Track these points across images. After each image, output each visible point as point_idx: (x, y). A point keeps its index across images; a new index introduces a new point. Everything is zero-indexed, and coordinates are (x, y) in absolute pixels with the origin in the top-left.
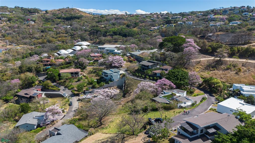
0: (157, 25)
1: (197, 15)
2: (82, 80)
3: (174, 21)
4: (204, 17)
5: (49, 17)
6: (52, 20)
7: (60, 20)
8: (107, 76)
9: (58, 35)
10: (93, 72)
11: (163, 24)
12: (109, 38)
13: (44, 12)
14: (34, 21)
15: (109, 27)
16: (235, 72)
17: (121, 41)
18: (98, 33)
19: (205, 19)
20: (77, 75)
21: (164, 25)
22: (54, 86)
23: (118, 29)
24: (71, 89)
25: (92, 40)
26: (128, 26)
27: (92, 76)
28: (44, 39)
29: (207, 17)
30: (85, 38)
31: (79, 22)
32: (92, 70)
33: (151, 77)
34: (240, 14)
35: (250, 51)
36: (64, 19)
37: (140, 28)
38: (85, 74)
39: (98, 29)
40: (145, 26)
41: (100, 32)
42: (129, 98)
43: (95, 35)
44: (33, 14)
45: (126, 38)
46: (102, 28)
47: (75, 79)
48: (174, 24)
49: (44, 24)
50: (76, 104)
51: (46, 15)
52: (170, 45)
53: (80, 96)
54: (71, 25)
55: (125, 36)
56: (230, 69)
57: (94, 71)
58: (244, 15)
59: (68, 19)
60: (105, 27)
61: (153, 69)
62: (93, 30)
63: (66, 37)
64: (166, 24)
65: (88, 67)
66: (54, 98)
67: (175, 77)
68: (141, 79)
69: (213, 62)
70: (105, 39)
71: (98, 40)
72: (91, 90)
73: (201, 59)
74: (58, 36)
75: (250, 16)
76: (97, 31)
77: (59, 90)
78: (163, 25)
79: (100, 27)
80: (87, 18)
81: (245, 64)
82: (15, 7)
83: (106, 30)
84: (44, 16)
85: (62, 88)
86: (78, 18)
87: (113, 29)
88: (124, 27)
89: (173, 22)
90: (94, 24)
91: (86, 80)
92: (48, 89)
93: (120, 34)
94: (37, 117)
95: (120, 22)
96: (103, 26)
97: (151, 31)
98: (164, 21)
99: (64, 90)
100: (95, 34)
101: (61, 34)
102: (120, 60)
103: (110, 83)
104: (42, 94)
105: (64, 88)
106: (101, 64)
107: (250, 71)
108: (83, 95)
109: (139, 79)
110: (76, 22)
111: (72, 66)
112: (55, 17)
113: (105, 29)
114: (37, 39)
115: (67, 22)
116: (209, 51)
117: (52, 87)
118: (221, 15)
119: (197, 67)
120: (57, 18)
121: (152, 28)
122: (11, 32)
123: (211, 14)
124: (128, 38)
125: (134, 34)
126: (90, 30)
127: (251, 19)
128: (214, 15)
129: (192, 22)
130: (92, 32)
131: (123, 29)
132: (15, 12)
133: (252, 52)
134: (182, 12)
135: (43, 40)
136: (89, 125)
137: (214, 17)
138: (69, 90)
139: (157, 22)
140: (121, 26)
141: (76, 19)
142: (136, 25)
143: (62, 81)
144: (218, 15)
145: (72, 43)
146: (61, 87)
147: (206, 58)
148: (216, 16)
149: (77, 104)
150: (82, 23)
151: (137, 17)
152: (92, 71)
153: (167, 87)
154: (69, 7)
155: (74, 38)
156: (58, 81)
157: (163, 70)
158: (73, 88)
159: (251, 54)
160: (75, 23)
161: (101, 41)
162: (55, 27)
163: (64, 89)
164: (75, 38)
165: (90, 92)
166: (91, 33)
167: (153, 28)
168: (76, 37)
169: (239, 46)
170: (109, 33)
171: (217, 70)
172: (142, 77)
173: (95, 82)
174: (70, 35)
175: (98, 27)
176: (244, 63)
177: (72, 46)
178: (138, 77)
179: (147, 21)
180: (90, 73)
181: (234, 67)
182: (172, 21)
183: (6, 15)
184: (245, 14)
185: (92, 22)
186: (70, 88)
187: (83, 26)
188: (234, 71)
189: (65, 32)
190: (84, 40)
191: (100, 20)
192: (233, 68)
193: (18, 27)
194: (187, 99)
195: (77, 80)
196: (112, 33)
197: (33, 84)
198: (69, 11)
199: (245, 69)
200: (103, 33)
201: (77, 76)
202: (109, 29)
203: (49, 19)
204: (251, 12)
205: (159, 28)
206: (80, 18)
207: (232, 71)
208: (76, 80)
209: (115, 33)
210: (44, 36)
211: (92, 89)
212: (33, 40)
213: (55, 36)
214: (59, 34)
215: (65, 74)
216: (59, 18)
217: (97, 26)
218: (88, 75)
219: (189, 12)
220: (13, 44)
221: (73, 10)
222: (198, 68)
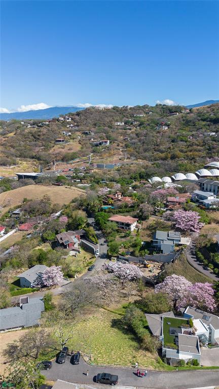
2: (129, 236)
5: (191, 119)
6: (194, 123)
7: (204, 123)
9: (190, 148)
13: (188, 111)
14: (168, 126)
20: (128, 228)
28: (169, 153)
32: (153, 224)
36: (211, 120)
38: (141, 229)
44: (173, 115)
47: (124, 232)
49: (180, 129)
51: (188, 115)
54: (216, 132)
57: (155, 226)
59: (217, 121)
63: (200, 151)
65: (151, 218)
66: (87, 253)
74: (189, 149)
77: (97, 243)
82: (157, 105)
84: (186, 117)
85: (102, 241)
91: (135, 238)
94: (41, 273)
99: (102, 244)
101: (195, 146)
103: (154, 255)
104: (75, 244)
105: (104, 241)
108: (115, 260)
109: (195, 264)
112: (199, 118)
114: (162, 152)
115: (214, 126)
117: (93, 236)
120: (202, 120)
122: (136, 141)
132: (153, 112)
135: (167, 154)
138: (107, 247)
145: (204, 162)
152: (152, 226)
155: (211, 154)
162: (193, 135)
164: (213, 154)
168: (214, 152)
173: (140, 245)
174: (208, 148)
177: (201, 167)
180: (147, 229)
183: (140, 117)
186: (110, 244)
189: (202, 144)
193: (146, 135)
195: (124, 235)
203: (191, 121)
210: (172, 148)
211: (130, 255)
212: (155, 153)
213: (185, 150)
214: (191, 146)
216: (204, 120)
220: (132, 157)
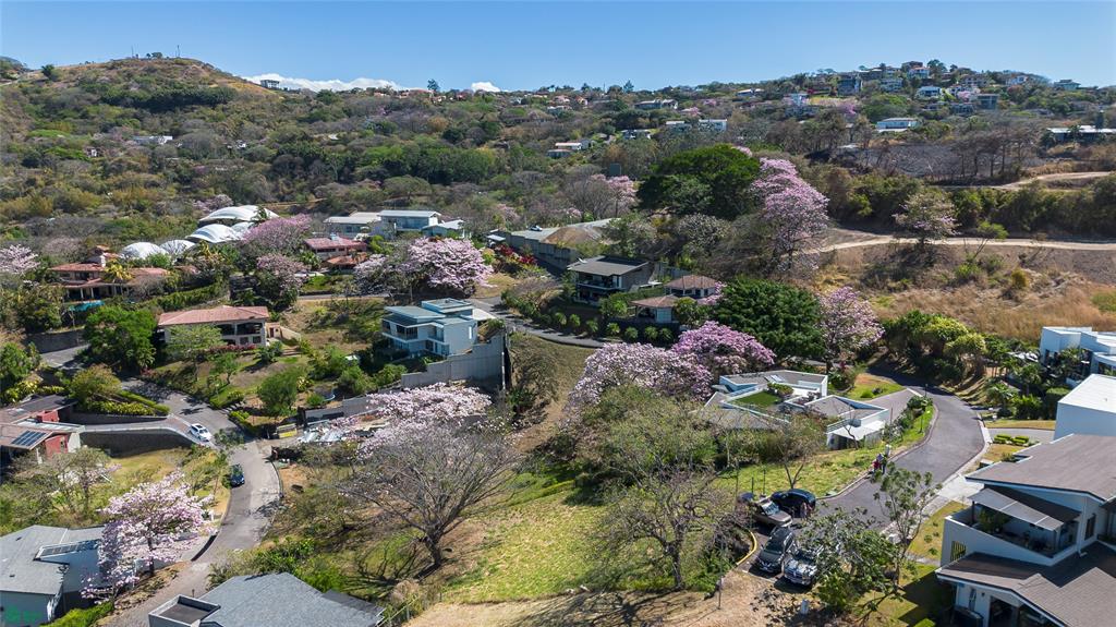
0: (577, 132)
1: (742, 96)
2: (277, 358)
3: (651, 118)
4: (770, 102)
5: (64, 98)
6: (77, 110)
7: (117, 110)
8: (413, 333)
9: (113, 179)
10: (330, 321)
11: (604, 132)
12: (366, 188)
13: (37, 75)
15: (362, 141)
16: (997, 292)
17: (423, 199)
18: (310, 167)
19: (774, 111)
20: (250, 337)
21: (609, 134)
22: (133, 396)
23: (408, 150)
24: (225, 406)
25: (287, 197)
26: (451, 137)
27: (330, 340)
28: (43, 195)
29: (779, 104)
30: (250, 188)
31: (215, 119)
32: (324, 311)
33: (629, 329)
34: (908, 93)
35: (1038, 207)
36: (137, 103)
37: (505, 147)
38: (289, 333)
39: (314, 147)
40: (528, 137)
41: (324, 160)
42: (538, 432)
43: (298, 178)
45: (448, 187)
46: (329, 144)
47: (245, 355)
48: (653, 131)
49: (38, 127)
50: (265, 479)
51: (45, 87)
52: (692, 185)
53: (281, 435)
54: (176, 134)
55: (440, 177)
56: (975, 279)
57: (336, 315)
58: (922, 97)
59: (158, 105)
60: (344, 141)
61: (631, 291)
62: (290, 156)
63: (155, 185)
64: (619, 129)
65: (301, 302)
66: (136, 458)
67: (759, 313)
68: (581, 338)
69: (892, 257)
70: (348, 194)
71: (313, 199)
72: (334, 405)
73: (838, 247)
74: (110, 181)
75: (947, 98)
76: (309, 160)
77: (162, 414)
78: (603, 135)
79: (319, 139)
80: (254, 104)
81: (1034, 258)
83: (349, 152)
84: (38, 92)
85: (176, 402)
86: (211, 101)
87: (384, 150)
88: (434, 139)
89: (647, 121)
90: (291, 127)
91: (304, 359)
92: (97, 410)
93: (416, 171)
94: (57, 550)
95: (413, 122)
96: (333, 137)
97: (555, 156)
98: (608, 117)
99: (187, 412)
100: (298, 171)
101: (129, 172)
102: (467, 260)
103: (430, 365)
104: (67, 435)
105: (189, 401)
106: (372, 283)
107: (1062, 286)
108: (293, 430)
109: (571, 339)
110: (203, 118)
111: (217, 296)
112: (95, 98)
113: (345, 151)
115: (157, 121)
116: (860, 212)
117: (120, 398)
118: (832, 95)
119: (825, 278)
120: (104, 100)
121: (557, 144)
123: (793, 91)
124: (458, 187)
125: (480, 169)
126: (274, 152)
127: (952, 111)
128: (808, 97)
129: (724, 122)
130: (285, 163)
131: (430, 151)
133: (1044, 209)
134: (670, 88)
135: (35, 200)
136: (364, 574)
137: (808, 102)
138: (217, 412)
139: (576, 122)
140: (420, 138)
141: (202, 108)
142: (485, 133)
143: (175, 367)
144: (822, 95)
145: (188, 213)
146: (173, 396)
147: (854, 240)
148: (817, 101)
149: (269, 477)
150: (230, 123)
151: (487, 101)
152: (328, 317)
153: (735, 362)
154: (161, 55)
155: (196, 192)
156: (150, 367)
157: (678, 293)
158: (238, 401)
159: (1043, 216)
160: (197, 124)
161: (328, 204)
162: (93, 143)
163: (188, 406)
164: (202, 191)
165: (331, 417)
166: (278, 165)
167: (563, 147)
168: (204, 187)
169: (984, 189)
170: (364, 165)
171: (918, 286)
172: (588, 328)
173: (350, 364)
174: (176, 176)
175: (312, 139)
176: (1026, 252)
177: (190, 226)
178: (566, 330)
179: (532, 116)
180: (317, 327)
181: (990, 270)
182: (640, 119)
184: (928, 93)
185: (280, 121)
186: (220, 399)
187: (236, 137)
188: (992, 287)
189: (147, 166)
190: (243, 196)
191: (315, 110)
192: (985, 276)
194: (856, 408)
195: (254, 362)
196: (378, 168)
197: (14, 392)
198: (163, 70)
199: (1038, 275)
200: (336, 169)
201: (251, 340)
202: (362, 151)
203: (63, 105)
204: (946, 85)
205: (590, 145)
206: (220, 102)
207: (983, 288)
208: (249, 361)
209: (393, 168)
210: (40, 182)
211: (338, 398)
213: (99, 184)
214: (118, 170)
215: (189, 333)
216: (114, 102)
217: (305, 137)
218: (309, 337)
219: (700, 87)
221: (182, 64)
222: (832, 283)
